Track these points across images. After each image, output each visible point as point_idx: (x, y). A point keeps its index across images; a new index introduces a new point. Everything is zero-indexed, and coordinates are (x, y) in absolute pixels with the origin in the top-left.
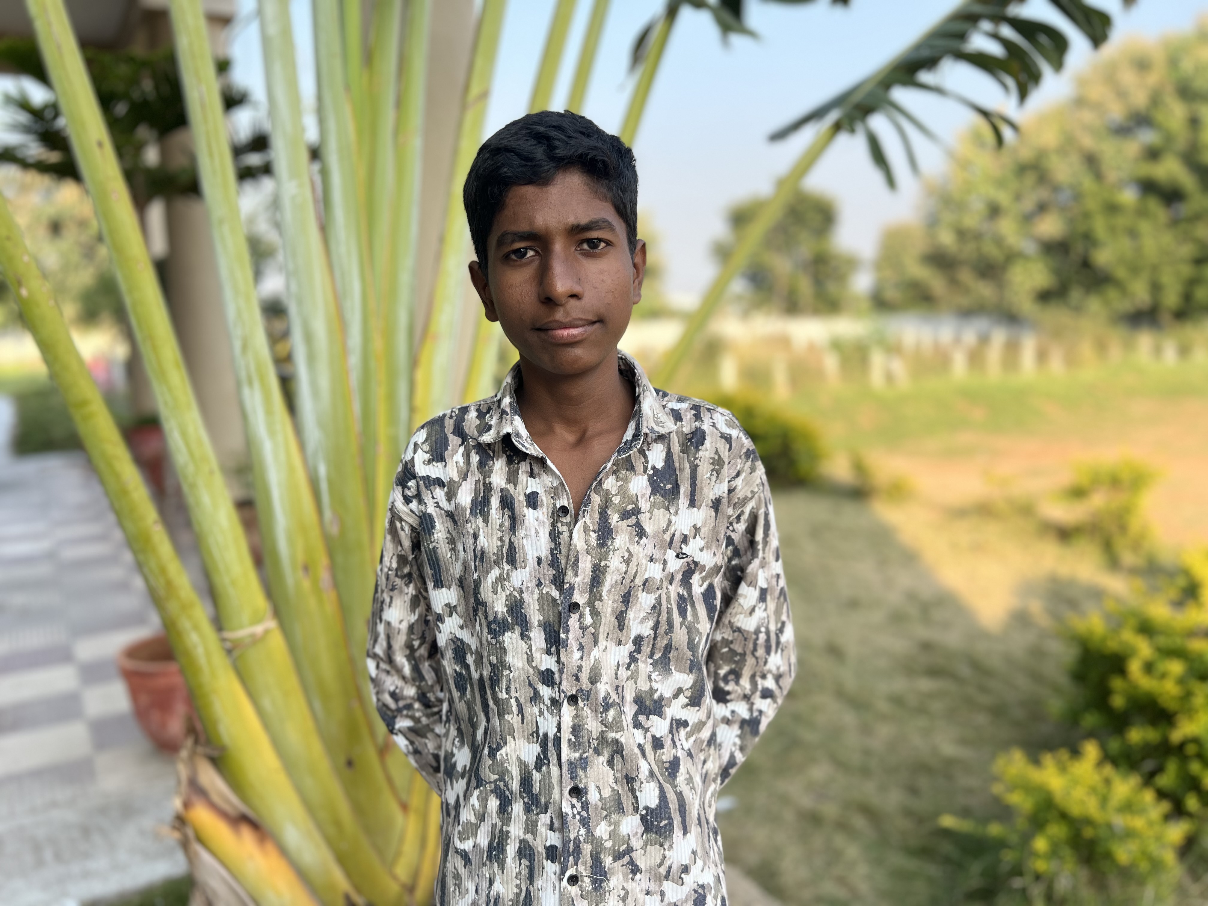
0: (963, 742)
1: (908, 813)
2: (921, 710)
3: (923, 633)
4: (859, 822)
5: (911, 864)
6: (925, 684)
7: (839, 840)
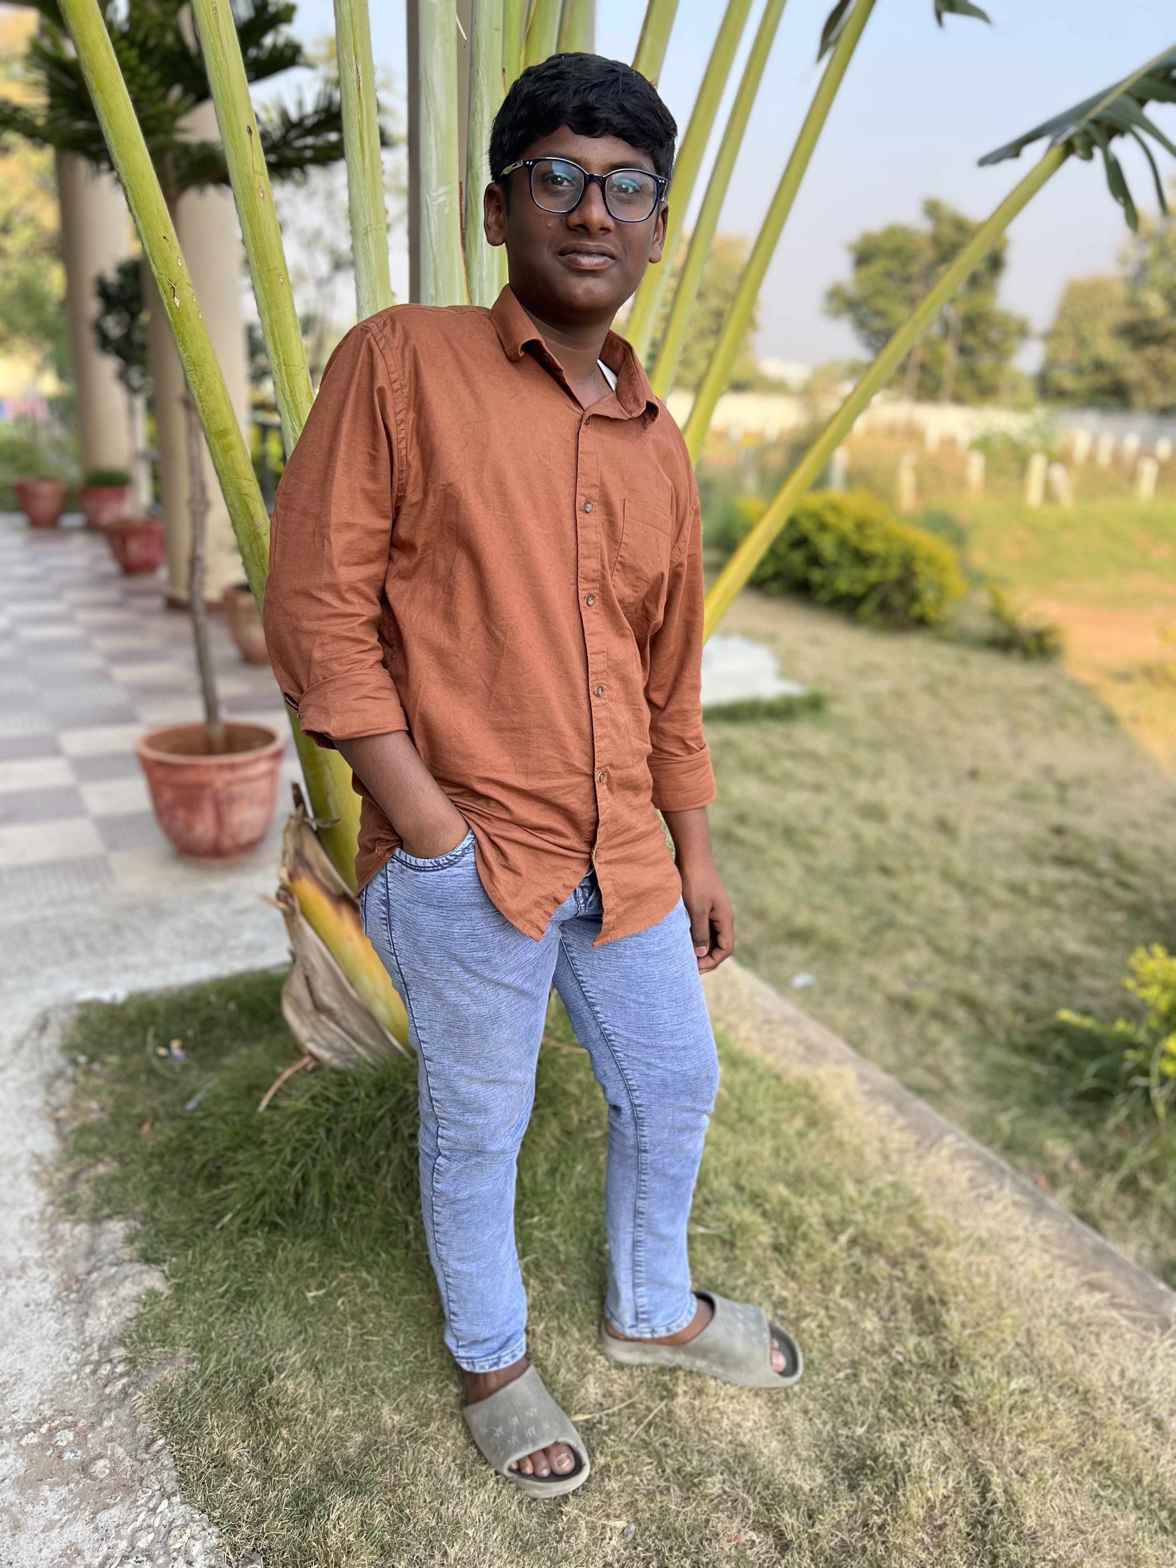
0: (1093, 940)
1: (1018, 1009)
2: (1045, 902)
3: (1056, 815)
4: (960, 1014)
5: (1016, 1061)
6: (1053, 873)
7: (934, 1029)
